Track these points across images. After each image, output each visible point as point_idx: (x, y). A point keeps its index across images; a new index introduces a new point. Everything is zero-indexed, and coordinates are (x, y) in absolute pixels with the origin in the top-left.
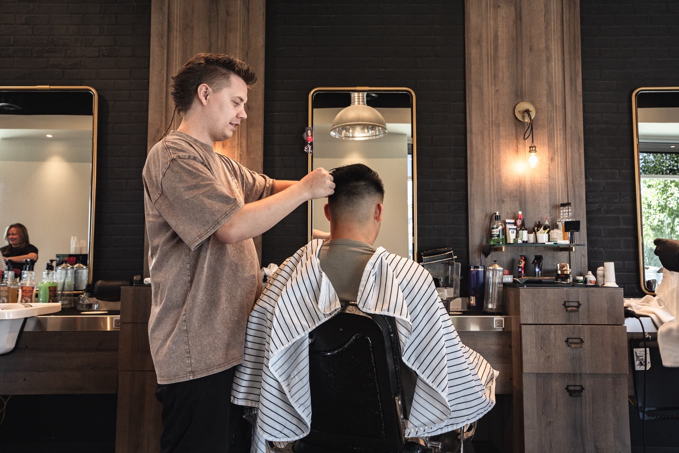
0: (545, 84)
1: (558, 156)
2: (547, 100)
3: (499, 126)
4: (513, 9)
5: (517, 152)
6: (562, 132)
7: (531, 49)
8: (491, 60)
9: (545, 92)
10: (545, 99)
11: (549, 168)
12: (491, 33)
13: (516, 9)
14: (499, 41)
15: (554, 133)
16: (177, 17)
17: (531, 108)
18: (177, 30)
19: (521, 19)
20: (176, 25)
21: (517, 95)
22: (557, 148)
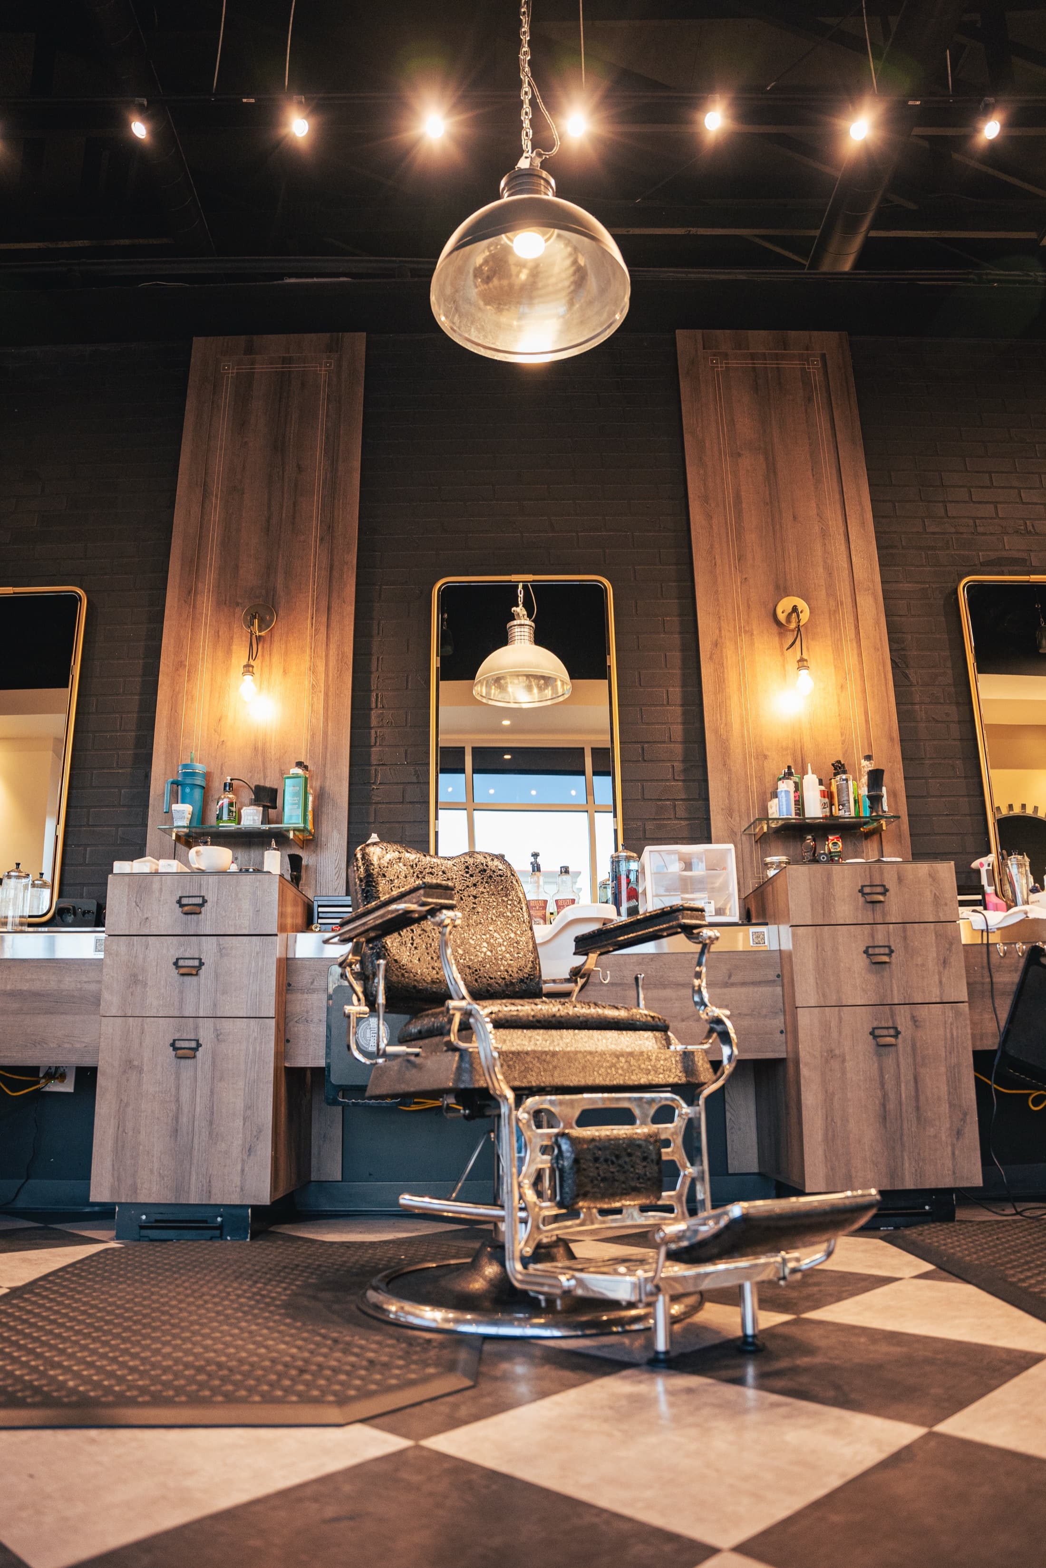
0: (821, 570)
1: (851, 680)
2: (827, 594)
3: (752, 634)
4: (761, 457)
5: (785, 675)
6: (855, 644)
7: (795, 518)
8: (732, 530)
9: (822, 582)
10: (823, 593)
11: (839, 702)
12: (728, 492)
13: (766, 459)
14: (744, 506)
15: (842, 645)
16: (218, 478)
17: (802, 605)
18: (217, 496)
19: (775, 473)
20: (217, 487)
21: (777, 587)
22: (849, 670)
